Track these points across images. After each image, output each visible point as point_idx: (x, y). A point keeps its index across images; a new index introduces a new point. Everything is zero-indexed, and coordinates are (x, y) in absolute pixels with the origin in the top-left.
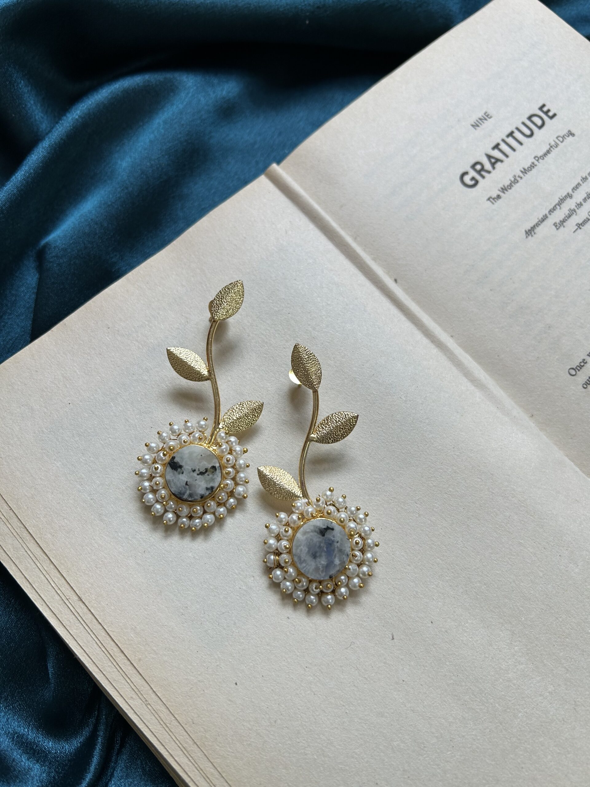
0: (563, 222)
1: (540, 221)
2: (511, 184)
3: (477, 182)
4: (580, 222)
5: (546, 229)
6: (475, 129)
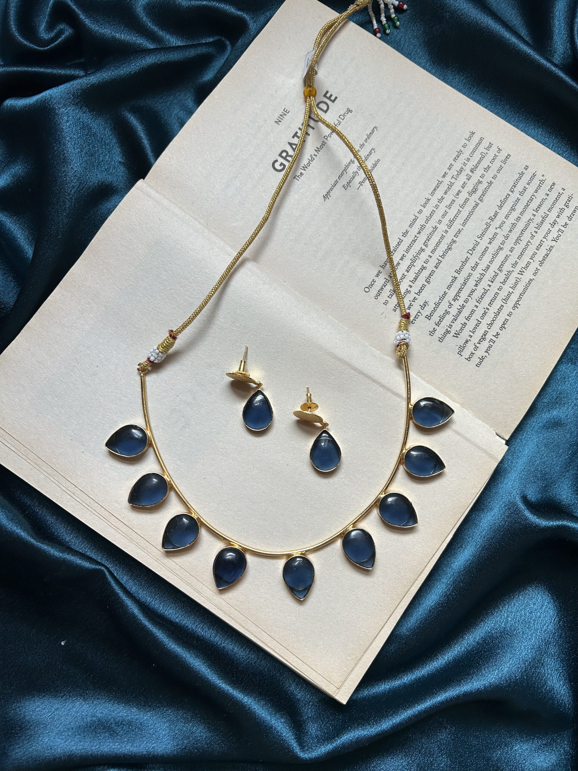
0: (349, 183)
1: (332, 186)
2: (309, 162)
3: (284, 166)
4: (361, 180)
5: (337, 191)
6: (279, 124)
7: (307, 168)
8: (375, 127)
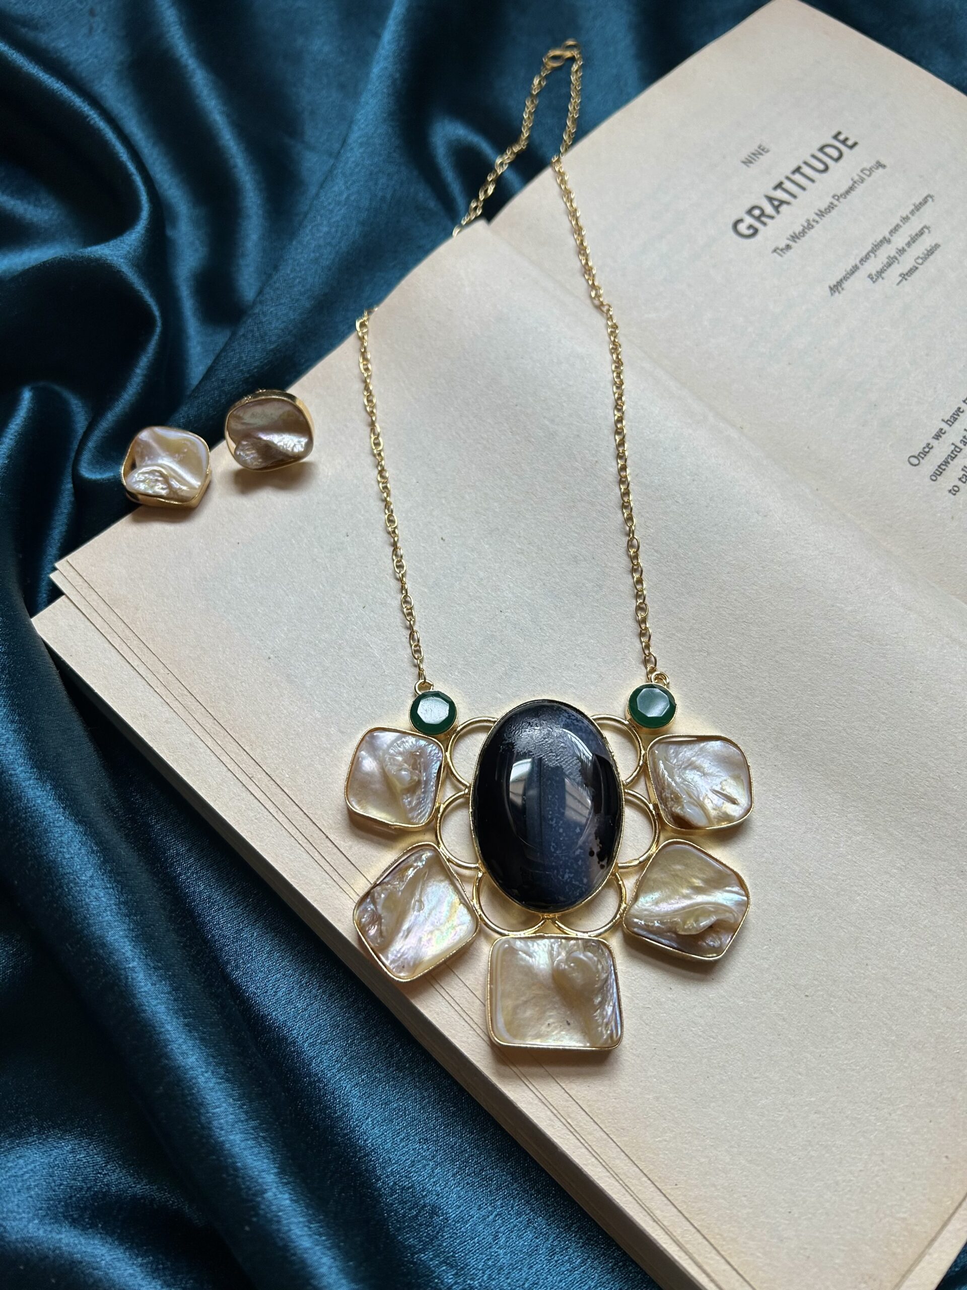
0: (880, 273)
1: (848, 273)
2: (803, 230)
3: (756, 231)
4: (905, 271)
5: (858, 282)
6: (748, 166)
7: (798, 238)
8: (929, 196)
